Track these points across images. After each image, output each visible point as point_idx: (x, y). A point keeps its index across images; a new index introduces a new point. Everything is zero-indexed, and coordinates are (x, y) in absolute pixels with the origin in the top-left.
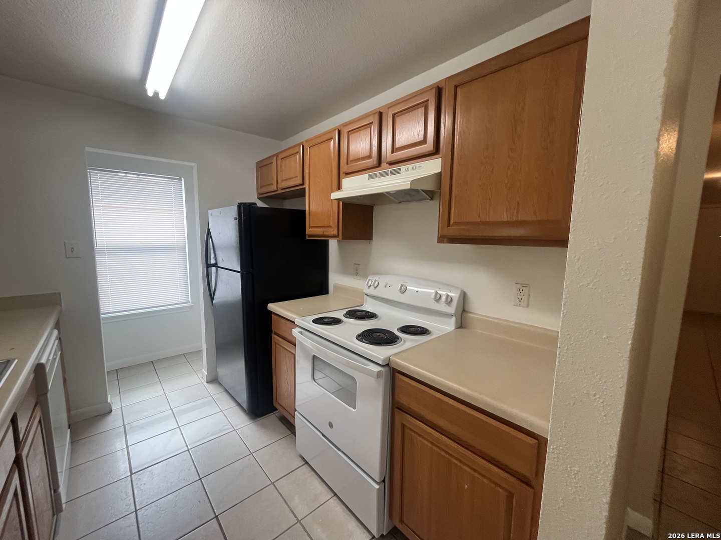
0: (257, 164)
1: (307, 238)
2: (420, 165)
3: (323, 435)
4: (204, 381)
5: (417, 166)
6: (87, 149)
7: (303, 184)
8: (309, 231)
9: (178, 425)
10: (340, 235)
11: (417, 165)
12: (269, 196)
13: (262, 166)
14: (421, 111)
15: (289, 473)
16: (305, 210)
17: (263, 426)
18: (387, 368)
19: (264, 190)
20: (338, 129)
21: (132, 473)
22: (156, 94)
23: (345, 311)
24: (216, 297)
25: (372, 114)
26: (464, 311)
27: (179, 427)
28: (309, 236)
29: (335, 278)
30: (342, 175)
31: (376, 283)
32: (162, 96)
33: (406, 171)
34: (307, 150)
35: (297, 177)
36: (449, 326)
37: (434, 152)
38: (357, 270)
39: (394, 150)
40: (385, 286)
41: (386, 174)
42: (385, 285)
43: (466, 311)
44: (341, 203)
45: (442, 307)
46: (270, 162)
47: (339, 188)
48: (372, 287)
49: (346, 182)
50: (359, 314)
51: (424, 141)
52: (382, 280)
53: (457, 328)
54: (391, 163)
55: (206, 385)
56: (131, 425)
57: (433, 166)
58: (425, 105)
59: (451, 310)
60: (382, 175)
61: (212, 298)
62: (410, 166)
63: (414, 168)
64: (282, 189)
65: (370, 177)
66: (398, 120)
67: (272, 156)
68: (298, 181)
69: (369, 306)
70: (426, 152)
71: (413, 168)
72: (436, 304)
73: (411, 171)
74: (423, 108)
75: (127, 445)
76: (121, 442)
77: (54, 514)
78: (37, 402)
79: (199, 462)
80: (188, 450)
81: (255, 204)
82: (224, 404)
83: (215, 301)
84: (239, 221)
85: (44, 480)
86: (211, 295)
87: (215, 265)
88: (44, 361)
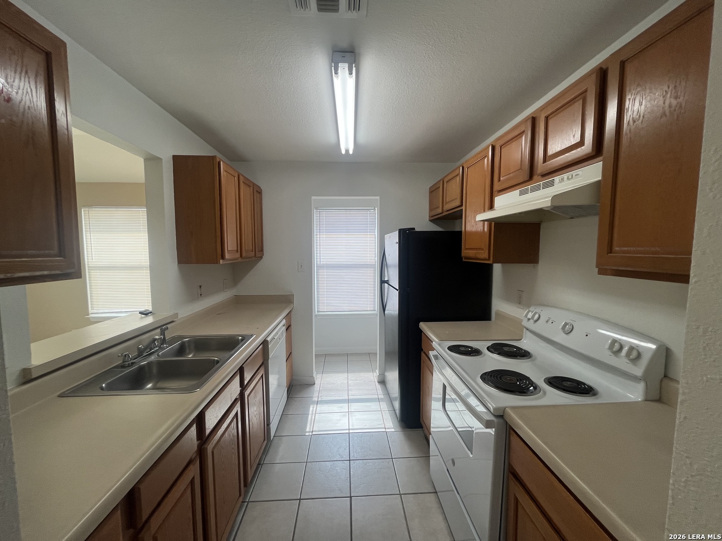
0: (430, 188)
1: (464, 260)
2: (578, 173)
3: (448, 470)
4: (376, 381)
5: (574, 175)
6: (313, 198)
7: (462, 205)
8: (465, 253)
9: (349, 410)
10: (491, 258)
11: (574, 173)
12: (438, 218)
13: (433, 191)
14: (578, 105)
15: (418, 493)
16: (462, 231)
17: (409, 438)
18: (501, 420)
19: (434, 213)
20: (492, 145)
21: (312, 435)
22: (347, 151)
23: (490, 344)
24: (386, 309)
25: (524, 121)
26: (665, 376)
27: (348, 412)
28: (465, 258)
29: (498, 305)
30: (495, 193)
31: (537, 316)
32: (351, 152)
33: (560, 182)
34: (466, 169)
35: (456, 199)
36: (634, 393)
37: (594, 154)
38: (521, 298)
39: (546, 158)
40: (547, 322)
41: (538, 188)
42: (547, 319)
43: (672, 379)
44: (493, 223)
45: (621, 362)
46: (438, 186)
47: (491, 207)
48: (532, 321)
49: (499, 201)
50: (506, 349)
51: (581, 143)
52: (545, 313)
53: (646, 400)
54: (544, 175)
55: (377, 384)
56: (321, 399)
57: (593, 173)
58: (583, 96)
59: (639, 371)
60: (533, 190)
61: (384, 310)
62: (565, 176)
63: (570, 177)
64: (447, 211)
65: (521, 194)
66: (551, 123)
67: (439, 181)
68: (458, 203)
69: (526, 343)
70: (583, 156)
71: (568, 178)
72: (613, 357)
73: (566, 182)
74: (581, 102)
75: (316, 411)
76: (313, 407)
77: (265, 440)
78: (263, 363)
79: (353, 446)
80: (349, 433)
81: (414, 229)
82: (384, 406)
83: (386, 312)
84: (399, 244)
85: (260, 414)
86: (383, 307)
87: (387, 282)
88: (269, 339)
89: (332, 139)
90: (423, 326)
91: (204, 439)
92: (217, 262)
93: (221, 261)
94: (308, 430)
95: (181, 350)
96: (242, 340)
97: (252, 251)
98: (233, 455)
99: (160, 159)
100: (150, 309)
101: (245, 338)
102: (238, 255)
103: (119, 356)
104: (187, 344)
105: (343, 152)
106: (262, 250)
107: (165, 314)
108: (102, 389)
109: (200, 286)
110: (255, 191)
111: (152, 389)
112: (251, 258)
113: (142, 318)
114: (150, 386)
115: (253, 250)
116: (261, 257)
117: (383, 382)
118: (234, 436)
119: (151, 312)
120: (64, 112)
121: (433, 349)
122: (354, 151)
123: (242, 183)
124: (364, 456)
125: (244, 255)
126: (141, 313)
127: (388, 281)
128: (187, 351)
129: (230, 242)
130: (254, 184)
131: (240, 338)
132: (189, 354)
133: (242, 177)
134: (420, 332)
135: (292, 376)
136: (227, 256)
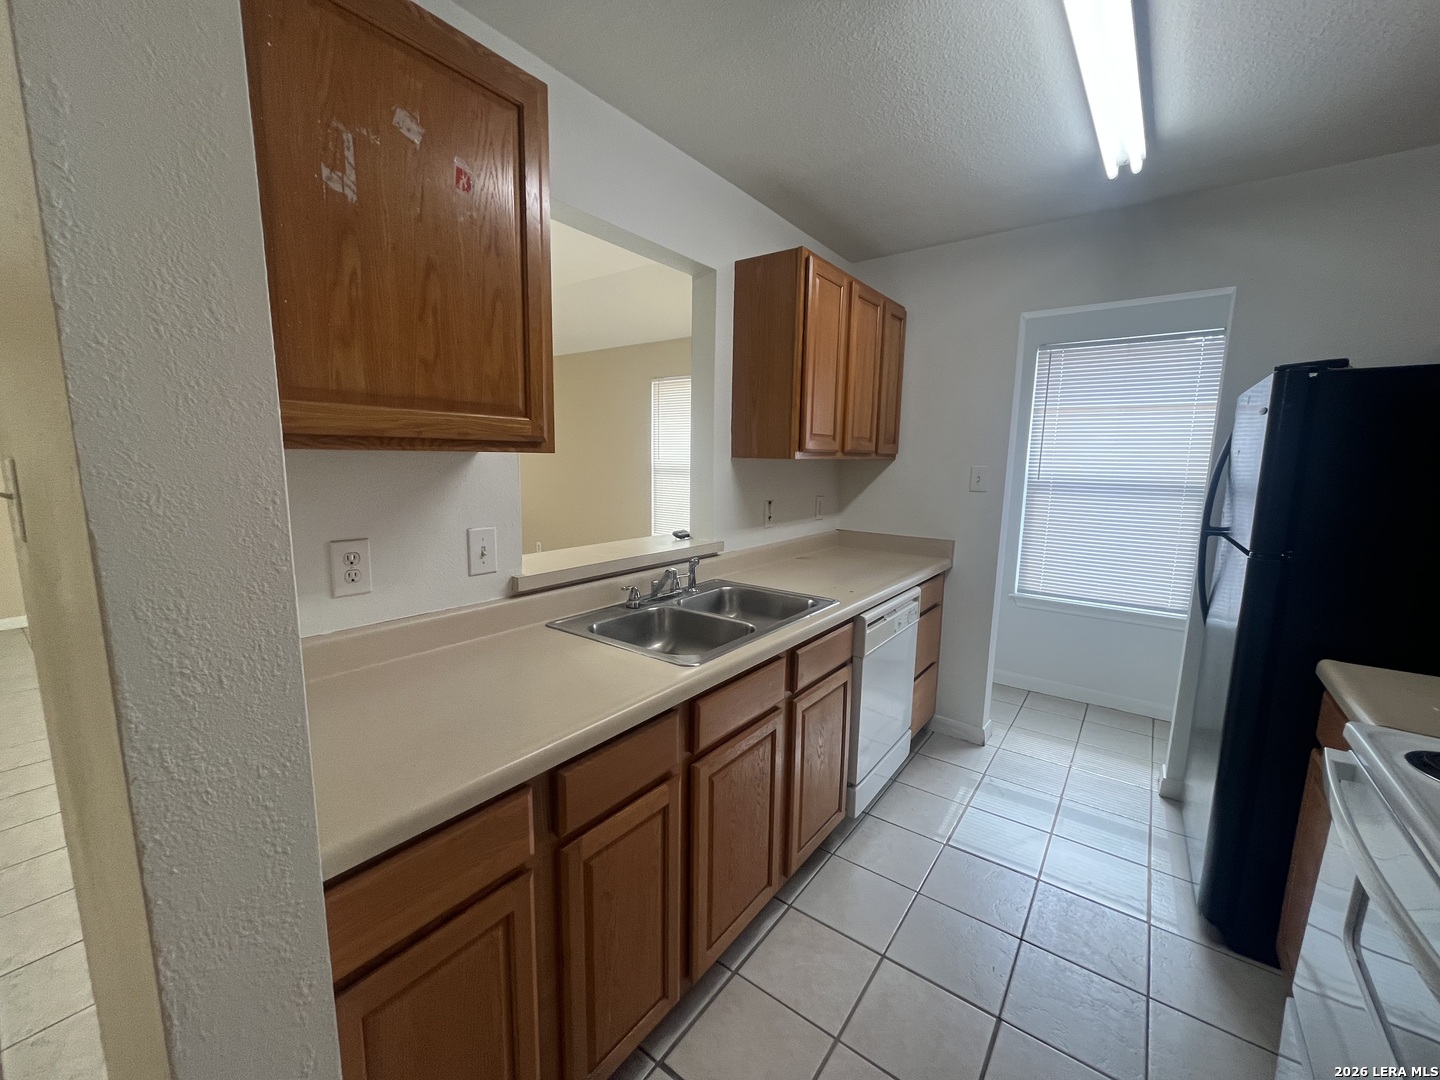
4: (1157, 789)
6: (1027, 315)
9: (1052, 830)
21: (947, 844)
22: (1124, 169)
27: (1051, 834)
32: (1136, 167)
55: (1157, 800)
56: (991, 781)
61: (1206, 612)
75: (969, 802)
76: (966, 793)
77: (840, 810)
78: (851, 660)
79: (1040, 913)
80: (1038, 880)
81: (1345, 362)
82: (1162, 860)
83: (1208, 620)
84: (1270, 415)
85: (831, 757)
86: (1204, 600)
87: (1224, 533)
88: (868, 617)
89: (1077, 142)
90: (1332, 672)
91: (697, 752)
92: (790, 456)
93: (798, 455)
94: (940, 831)
95: (718, 604)
96: (813, 605)
97: (870, 440)
98: (758, 807)
99: (715, 271)
100: (688, 529)
101: (818, 603)
102: (836, 446)
103: (623, 589)
104: (727, 596)
105: (1112, 172)
106: (894, 440)
107: (704, 540)
108: (592, 630)
109: (770, 503)
110: (888, 316)
111: (662, 651)
112: (867, 454)
113: (676, 541)
114: (657, 645)
115: (871, 436)
116: (892, 457)
117: (1175, 798)
118: (762, 772)
119: (688, 536)
120: (538, 195)
121: (1344, 746)
122: (1146, 162)
123: (857, 298)
124: (1063, 951)
125: (849, 447)
126: (675, 534)
127: (1228, 529)
128: (727, 609)
129: (820, 417)
130: (887, 301)
131: (811, 601)
132: (730, 612)
133: (858, 287)
134: (1318, 689)
135: (934, 711)
136: (810, 444)
